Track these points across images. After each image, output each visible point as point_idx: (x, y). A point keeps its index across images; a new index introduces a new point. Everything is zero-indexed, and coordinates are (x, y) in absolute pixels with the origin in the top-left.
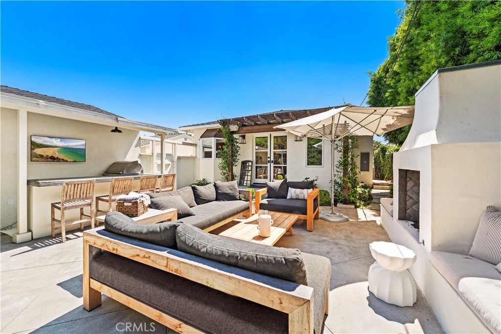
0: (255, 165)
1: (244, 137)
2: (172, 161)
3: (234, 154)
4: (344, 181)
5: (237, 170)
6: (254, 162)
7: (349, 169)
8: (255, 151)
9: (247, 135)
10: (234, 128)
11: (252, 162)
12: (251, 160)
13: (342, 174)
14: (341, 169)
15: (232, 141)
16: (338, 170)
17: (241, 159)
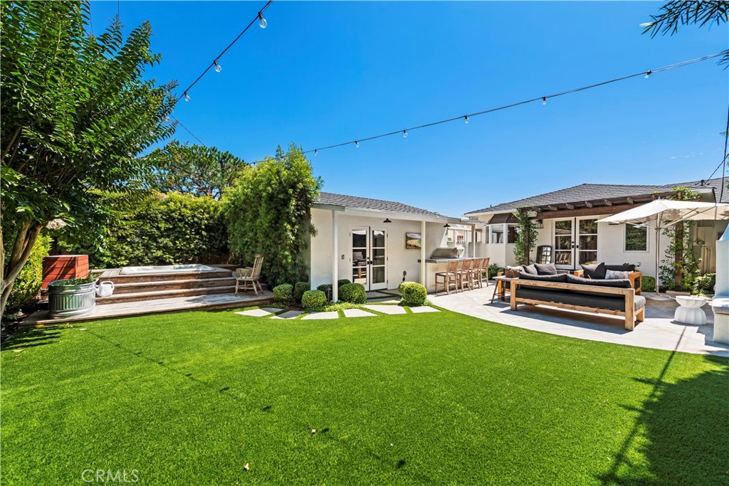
0: (554, 250)
1: (541, 221)
2: (465, 247)
3: (530, 239)
4: (676, 267)
5: (533, 255)
6: (554, 247)
7: (684, 255)
8: (554, 236)
9: (545, 220)
10: (532, 214)
11: (551, 247)
12: (550, 244)
13: (674, 260)
14: (672, 255)
15: (530, 227)
16: (669, 255)
17: (537, 243)
